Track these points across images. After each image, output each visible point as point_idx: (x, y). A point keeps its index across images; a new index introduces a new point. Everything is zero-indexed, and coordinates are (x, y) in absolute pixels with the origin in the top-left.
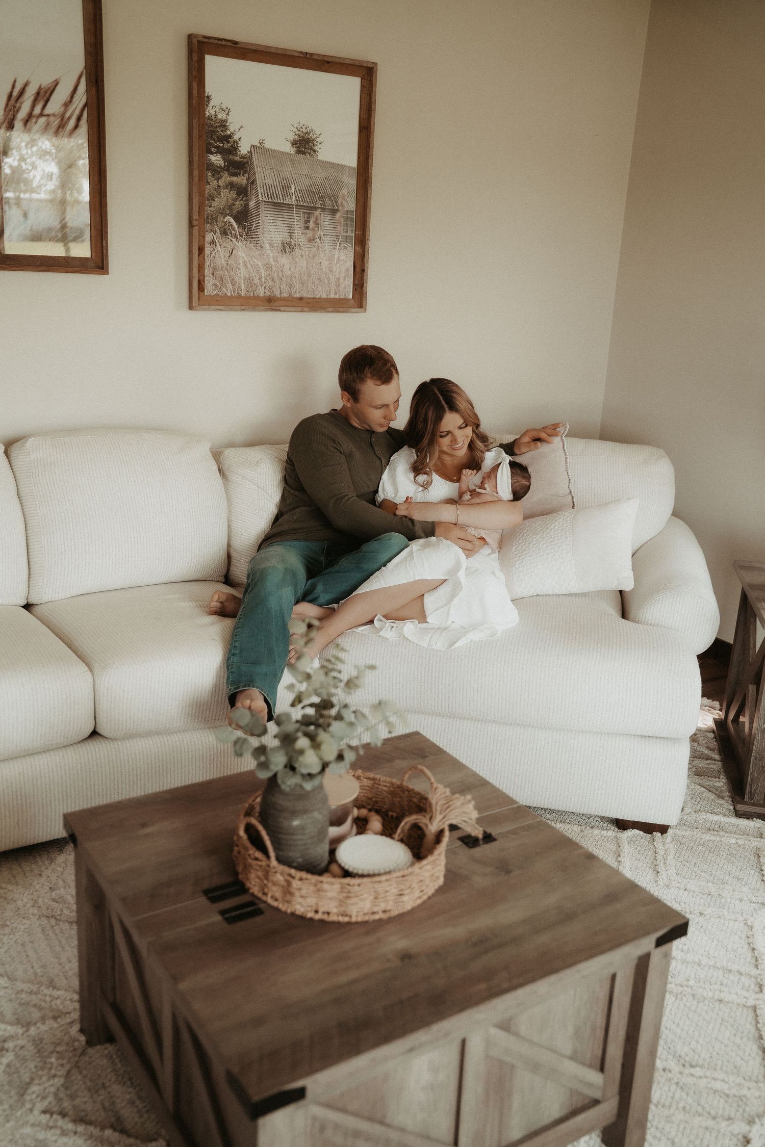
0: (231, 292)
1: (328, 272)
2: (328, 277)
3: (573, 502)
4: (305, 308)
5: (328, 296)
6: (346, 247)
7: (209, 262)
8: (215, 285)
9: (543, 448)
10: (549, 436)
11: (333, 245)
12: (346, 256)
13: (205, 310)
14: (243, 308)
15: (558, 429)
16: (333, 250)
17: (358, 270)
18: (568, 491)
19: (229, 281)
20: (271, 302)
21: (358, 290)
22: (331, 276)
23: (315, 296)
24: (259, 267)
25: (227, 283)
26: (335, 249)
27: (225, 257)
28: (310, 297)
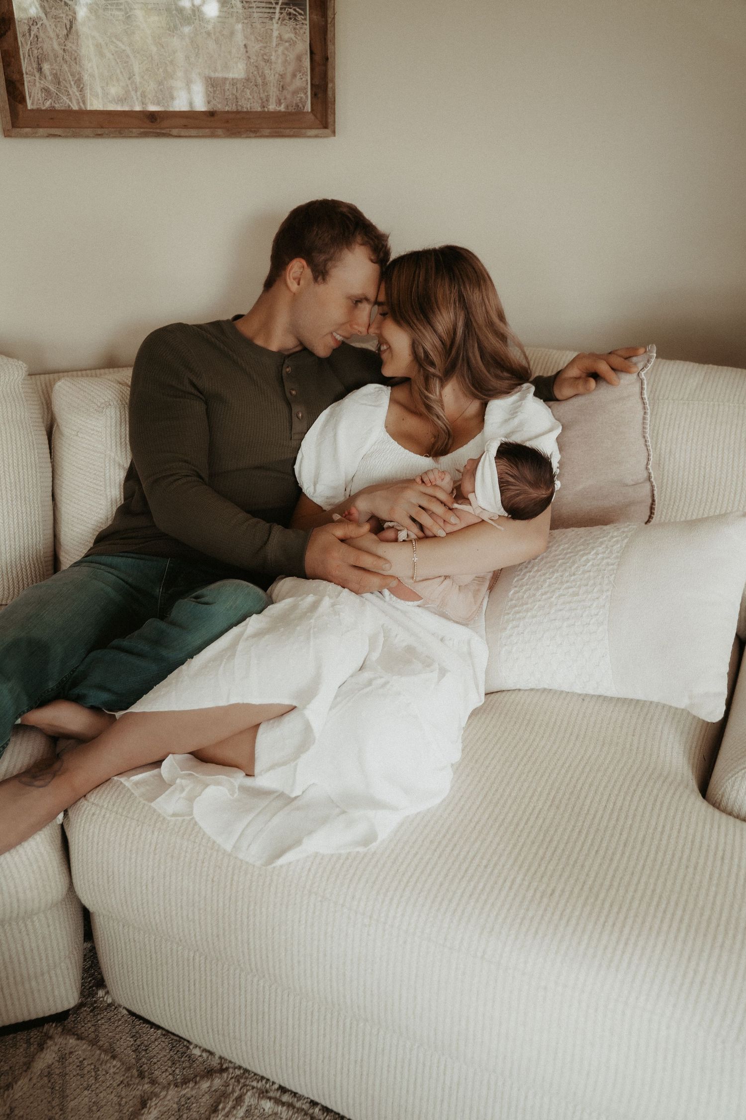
0: (78, 103)
1: (263, 63)
2: (262, 72)
3: (653, 495)
4: (219, 130)
5: (264, 107)
6: (295, 15)
7: (28, 47)
8: (46, 90)
9: (601, 394)
10: (613, 369)
11: (268, 10)
12: (296, 33)
13: (26, 136)
14: (99, 131)
15: (634, 359)
16: (267, 20)
17: (317, 58)
18: (646, 475)
19: (72, 83)
20: (156, 119)
21: (320, 95)
22: (267, 72)
23: (240, 108)
24: (128, 56)
25: (68, 85)
26: (271, 19)
27: (58, 36)
28: (229, 109)
